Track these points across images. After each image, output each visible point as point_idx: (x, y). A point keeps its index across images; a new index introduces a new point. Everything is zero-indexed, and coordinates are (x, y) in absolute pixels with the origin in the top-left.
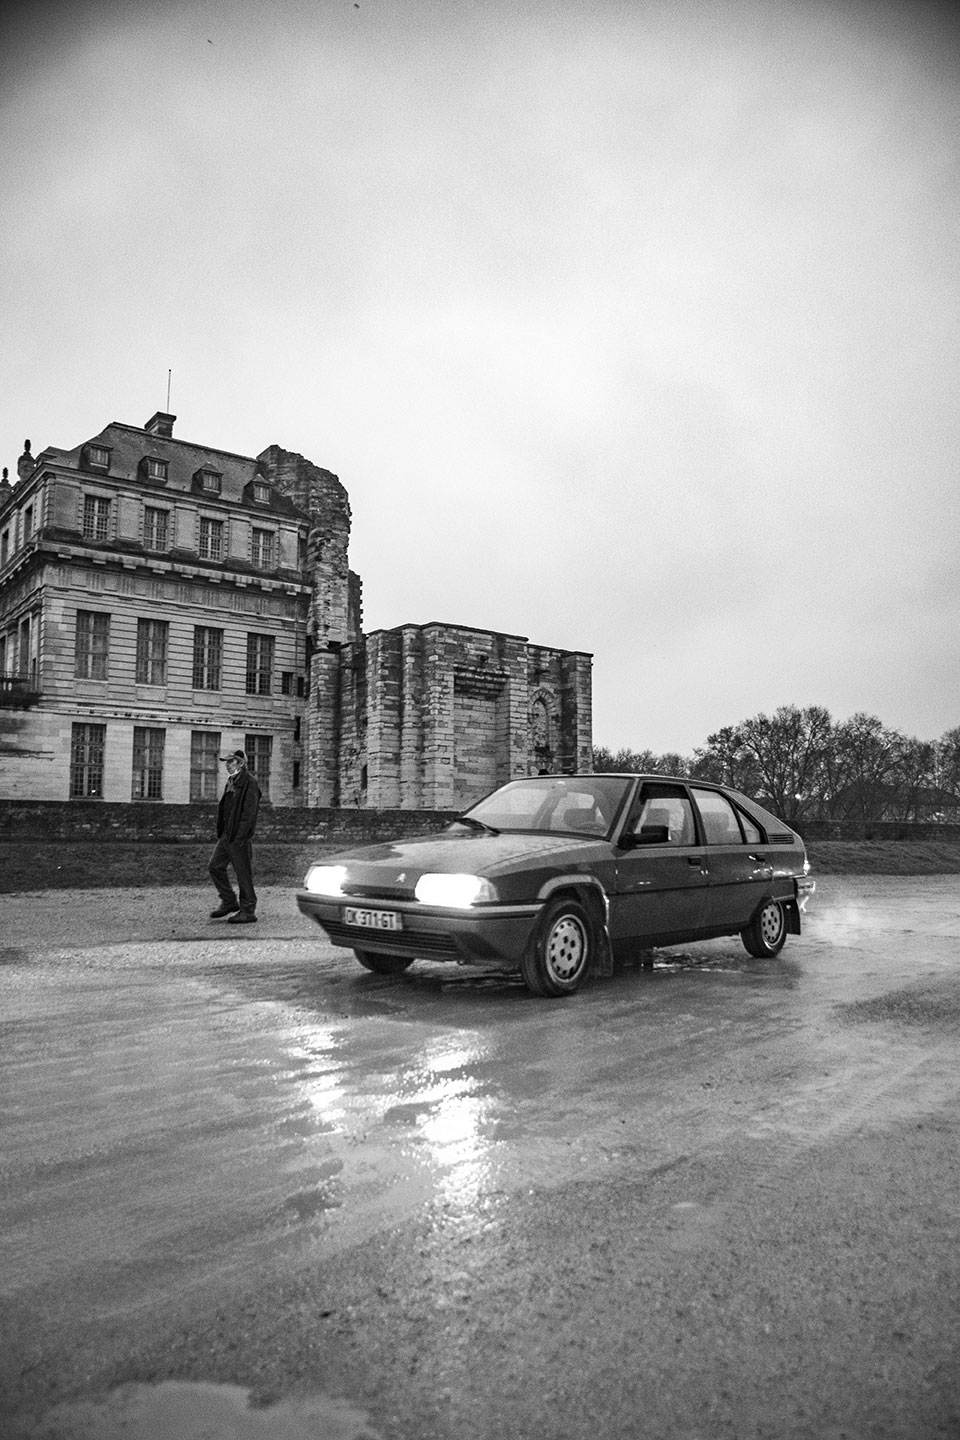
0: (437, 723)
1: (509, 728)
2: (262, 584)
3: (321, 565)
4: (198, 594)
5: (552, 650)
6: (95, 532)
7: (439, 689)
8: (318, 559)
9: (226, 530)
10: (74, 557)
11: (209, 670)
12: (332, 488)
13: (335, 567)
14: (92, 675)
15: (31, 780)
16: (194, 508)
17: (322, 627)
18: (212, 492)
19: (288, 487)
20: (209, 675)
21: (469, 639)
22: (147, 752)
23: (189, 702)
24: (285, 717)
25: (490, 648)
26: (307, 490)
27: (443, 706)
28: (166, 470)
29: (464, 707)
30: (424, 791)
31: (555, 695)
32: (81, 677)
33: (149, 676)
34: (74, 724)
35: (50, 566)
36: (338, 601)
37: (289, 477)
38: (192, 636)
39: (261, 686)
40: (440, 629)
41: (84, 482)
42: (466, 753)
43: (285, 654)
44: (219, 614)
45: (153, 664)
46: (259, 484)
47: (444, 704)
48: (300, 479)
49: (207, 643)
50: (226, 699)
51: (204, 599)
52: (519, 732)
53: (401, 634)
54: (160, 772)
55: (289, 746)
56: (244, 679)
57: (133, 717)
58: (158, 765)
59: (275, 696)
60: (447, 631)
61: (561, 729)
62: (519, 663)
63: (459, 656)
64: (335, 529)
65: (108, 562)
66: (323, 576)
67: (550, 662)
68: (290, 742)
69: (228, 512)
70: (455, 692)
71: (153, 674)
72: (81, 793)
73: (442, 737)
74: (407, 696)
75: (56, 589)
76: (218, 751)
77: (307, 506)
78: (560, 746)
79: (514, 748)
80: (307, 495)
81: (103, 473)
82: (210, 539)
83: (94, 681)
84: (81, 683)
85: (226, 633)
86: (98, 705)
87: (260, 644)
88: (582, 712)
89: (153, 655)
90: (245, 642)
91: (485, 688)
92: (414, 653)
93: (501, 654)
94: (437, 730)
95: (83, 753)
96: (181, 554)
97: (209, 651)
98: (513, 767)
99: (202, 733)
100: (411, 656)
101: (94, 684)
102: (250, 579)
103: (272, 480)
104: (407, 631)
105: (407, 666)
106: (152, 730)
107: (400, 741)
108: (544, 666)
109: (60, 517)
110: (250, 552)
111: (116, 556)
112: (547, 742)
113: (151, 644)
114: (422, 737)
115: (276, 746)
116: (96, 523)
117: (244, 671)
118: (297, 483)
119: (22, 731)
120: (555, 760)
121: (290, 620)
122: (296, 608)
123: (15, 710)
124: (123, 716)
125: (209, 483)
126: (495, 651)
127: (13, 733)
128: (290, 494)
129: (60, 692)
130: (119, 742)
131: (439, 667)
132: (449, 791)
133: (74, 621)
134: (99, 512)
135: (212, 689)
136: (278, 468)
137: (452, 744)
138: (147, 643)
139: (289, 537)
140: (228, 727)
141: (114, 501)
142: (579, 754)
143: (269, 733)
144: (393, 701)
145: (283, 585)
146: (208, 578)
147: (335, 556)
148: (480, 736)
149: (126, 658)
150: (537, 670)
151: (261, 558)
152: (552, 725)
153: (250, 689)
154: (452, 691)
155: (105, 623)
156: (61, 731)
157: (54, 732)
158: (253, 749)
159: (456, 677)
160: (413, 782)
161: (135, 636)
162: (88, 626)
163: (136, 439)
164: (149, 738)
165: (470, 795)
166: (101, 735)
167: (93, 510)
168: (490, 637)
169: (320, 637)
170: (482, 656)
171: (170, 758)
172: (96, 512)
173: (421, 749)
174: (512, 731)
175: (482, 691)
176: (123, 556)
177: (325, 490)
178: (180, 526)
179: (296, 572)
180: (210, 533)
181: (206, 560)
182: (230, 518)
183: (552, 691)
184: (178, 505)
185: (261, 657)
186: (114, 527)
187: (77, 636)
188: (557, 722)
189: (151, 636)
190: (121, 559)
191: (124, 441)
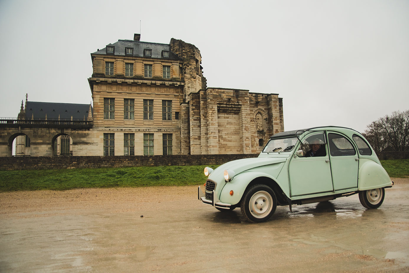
0: (210, 124)
1: (242, 124)
2: (166, 84)
3: (186, 75)
4: (144, 89)
5: (263, 94)
6: (109, 73)
7: (211, 111)
8: (185, 73)
9: (153, 67)
10: (101, 81)
11: (149, 113)
12: (191, 49)
13: (191, 75)
14: (110, 118)
15: (91, 152)
16: (142, 61)
17: (187, 96)
18: (148, 56)
19: (176, 51)
20: (149, 115)
21: (224, 92)
22: (129, 141)
23: (142, 124)
24: (177, 127)
25: (232, 95)
26: (182, 51)
27: (212, 118)
28: (133, 51)
29: (225, 118)
30: (209, 149)
31: (265, 111)
32: (106, 119)
33: (129, 117)
34: (104, 133)
35: (95, 85)
36: (193, 86)
37: (177, 47)
38: (143, 103)
39: (168, 117)
40: (210, 89)
41: (104, 58)
42: (227, 134)
43: (176, 105)
44: (151, 95)
45: (130, 113)
46: (165, 51)
47: (214, 117)
48: (180, 48)
49: (148, 104)
50: (155, 122)
51: (146, 90)
52: (247, 125)
53: (199, 94)
54: (134, 148)
55: (179, 136)
56: (162, 115)
57: (123, 130)
58: (134, 145)
59: (173, 120)
60: (213, 90)
61: (268, 123)
62: (245, 100)
63: (219, 99)
64: (190, 62)
65: (112, 82)
66: (187, 78)
67: (262, 99)
68: (179, 135)
69: (153, 61)
70: (218, 111)
71: (130, 116)
72: (108, 155)
73: (213, 129)
74: (201, 115)
75: (97, 92)
76: (154, 140)
77: (182, 56)
78: (268, 130)
79: (244, 131)
80: (182, 53)
81: (113, 54)
82: (148, 71)
83: (110, 120)
84: (106, 121)
85: (154, 101)
86: (112, 127)
87: (167, 103)
88: (275, 116)
89: (130, 110)
90: (161, 103)
91: (233, 110)
92: (203, 100)
93: (237, 96)
94: (211, 126)
95: (108, 143)
96: (137, 77)
97: (149, 107)
98: (244, 138)
99: (147, 134)
100: (202, 101)
101: (110, 121)
102: (161, 82)
103: (172, 50)
104: (200, 92)
105: (201, 104)
106: (130, 134)
107: (200, 132)
108: (259, 100)
109: (97, 70)
110: (162, 74)
111: (115, 80)
112: (263, 129)
113: (129, 107)
114: (207, 129)
115: (174, 137)
116: (110, 70)
117: (162, 113)
118: (179, 49)
119: (88, 137)
120: (266, 135)
121: (177, 94)
122: (179, 90)
123: (85, 130)
124: (120, 130)
125: (147, 53)
126: (235, 96)
127: (85, 138)
128: (177, 53)
129: (99, 124)
130: (119, 139)
131: (211, 104)
132: (217, 148)
133: (103, 101)
134: (111, 67)
135: (151, 119)
136: (173, 45)
137: (218, 131)
138: (128, 106)
139: (176, 67)
140: (156, 131)
141: (115, 63)
142: (274, 132)
143: (171, 133)
144: (197, 117)
145: (173, 83)
146: (147, 83)
147: (191, 71)
148: (232, 128)
149: (120, 112)
150: (256, 102)
151: (166, 75)
152: (265, 122)
153: (164, 119)
154: (217, 112)
155: (114, 101)
156: (100, 136)
157: (98, 137)
158: (166, 138)
159: (218, 107)
160: (204, 146)
161: (123, 104)
162: (108, 103)
163: (126, 43)
164: (129, 137)
165: (229, 149)
166: (114, 136)
167: (109, 66)
168: (232, 91)
169: (186, 99)
170: (229, 98)
171: (136, 143)
172: (110, 67)
173: (207, 134)
174: (243, 125)
175: (232, 111)
176: (117, 79)
177: (188, 50)
178: (137, 68)
179: (179, 78)
180: (148, 69)
181: (147, 78)
182: (154, 63)
183: (264, 109)
184: (136, 61)
185: (168, 108)
186: (115, 71)
187: (105, 106)
188: (266, 120)
189: (129, 104)
190: (116, 80)
191: (123, 44)
